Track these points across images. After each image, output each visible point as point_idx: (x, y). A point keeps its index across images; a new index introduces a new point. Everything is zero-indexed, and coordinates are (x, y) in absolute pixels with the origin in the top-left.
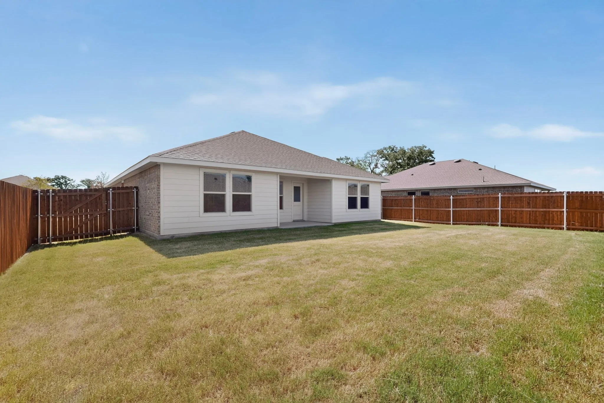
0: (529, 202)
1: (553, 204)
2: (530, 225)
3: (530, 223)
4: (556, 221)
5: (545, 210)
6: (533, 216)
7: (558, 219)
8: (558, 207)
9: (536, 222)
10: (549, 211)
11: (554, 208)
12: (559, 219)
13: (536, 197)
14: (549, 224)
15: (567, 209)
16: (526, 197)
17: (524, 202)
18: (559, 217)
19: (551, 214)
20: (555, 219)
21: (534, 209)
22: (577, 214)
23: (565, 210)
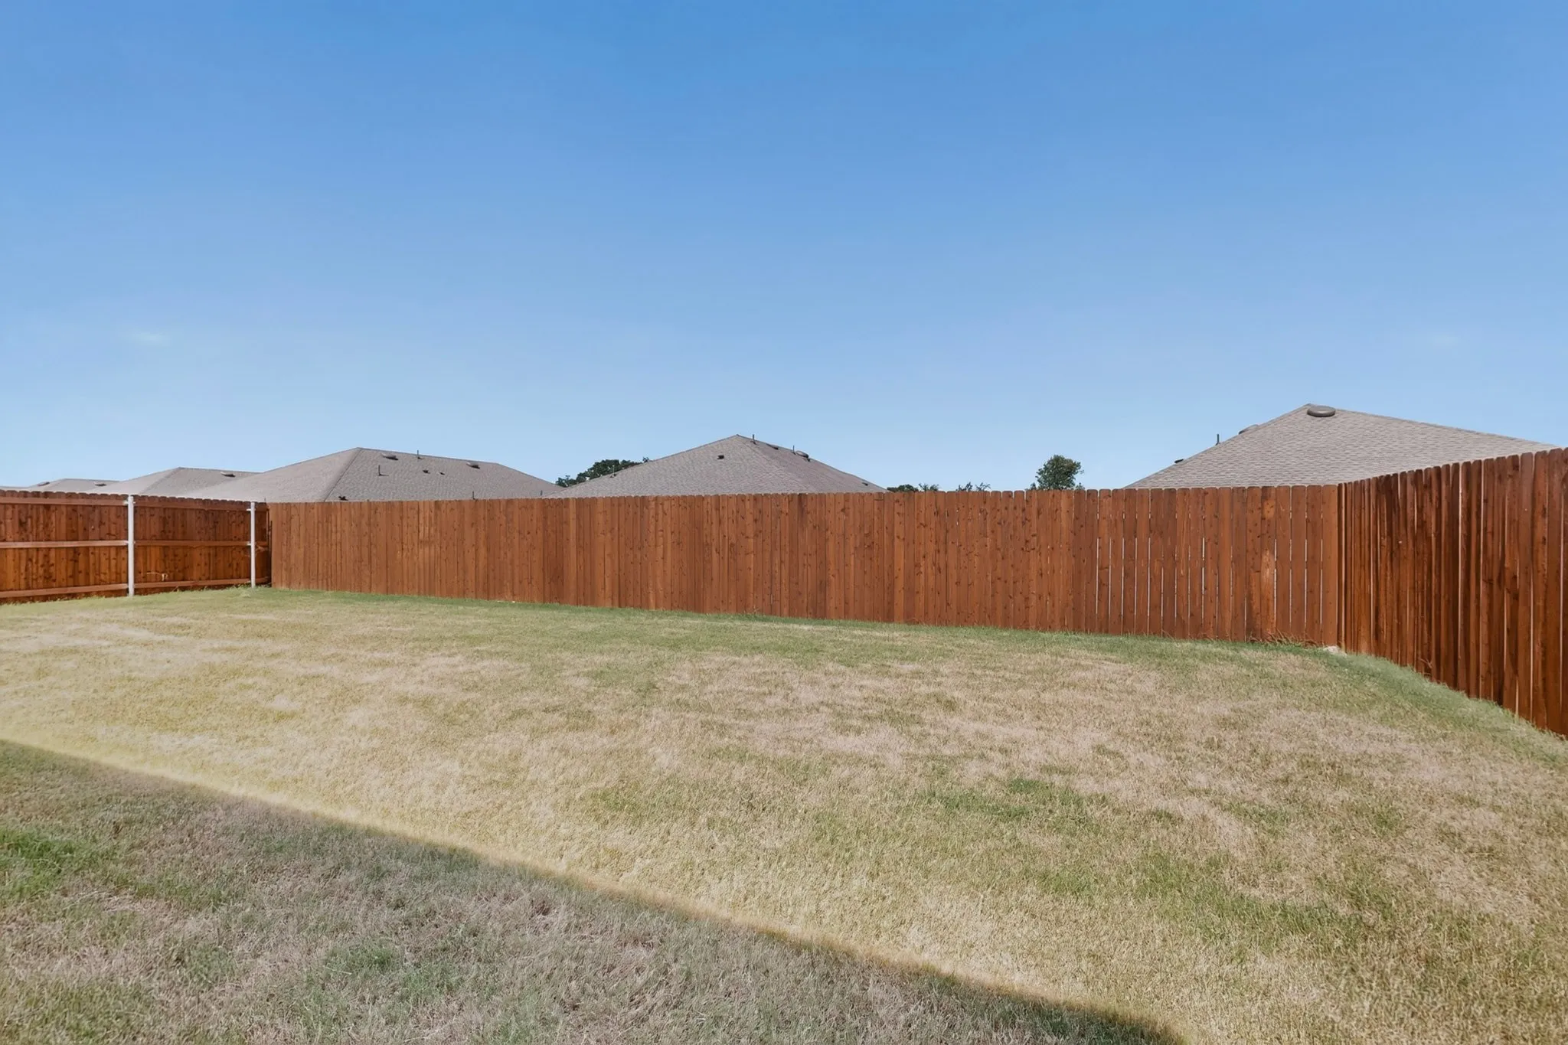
0: (26, 523)
1: (97, 529)
2: (29, 593)
3: (28, 588)
4: (105, 574)
5: (74, 544)
6: (40, 563)
7: (109, 568)
8: (110, 536)
9: (49, 579)
10: (87, 548)
11: (101, 539)
12: (113, 570)
13: (47, 507)
14: (88, 585)
15: (135, 538)
16: (13, 505)
17: (9, 521)
18: (113, 562)
19: (91, 556)
20: (104, 569)
21: (43, 545)
22: (155, 553)
23: (130, 542)
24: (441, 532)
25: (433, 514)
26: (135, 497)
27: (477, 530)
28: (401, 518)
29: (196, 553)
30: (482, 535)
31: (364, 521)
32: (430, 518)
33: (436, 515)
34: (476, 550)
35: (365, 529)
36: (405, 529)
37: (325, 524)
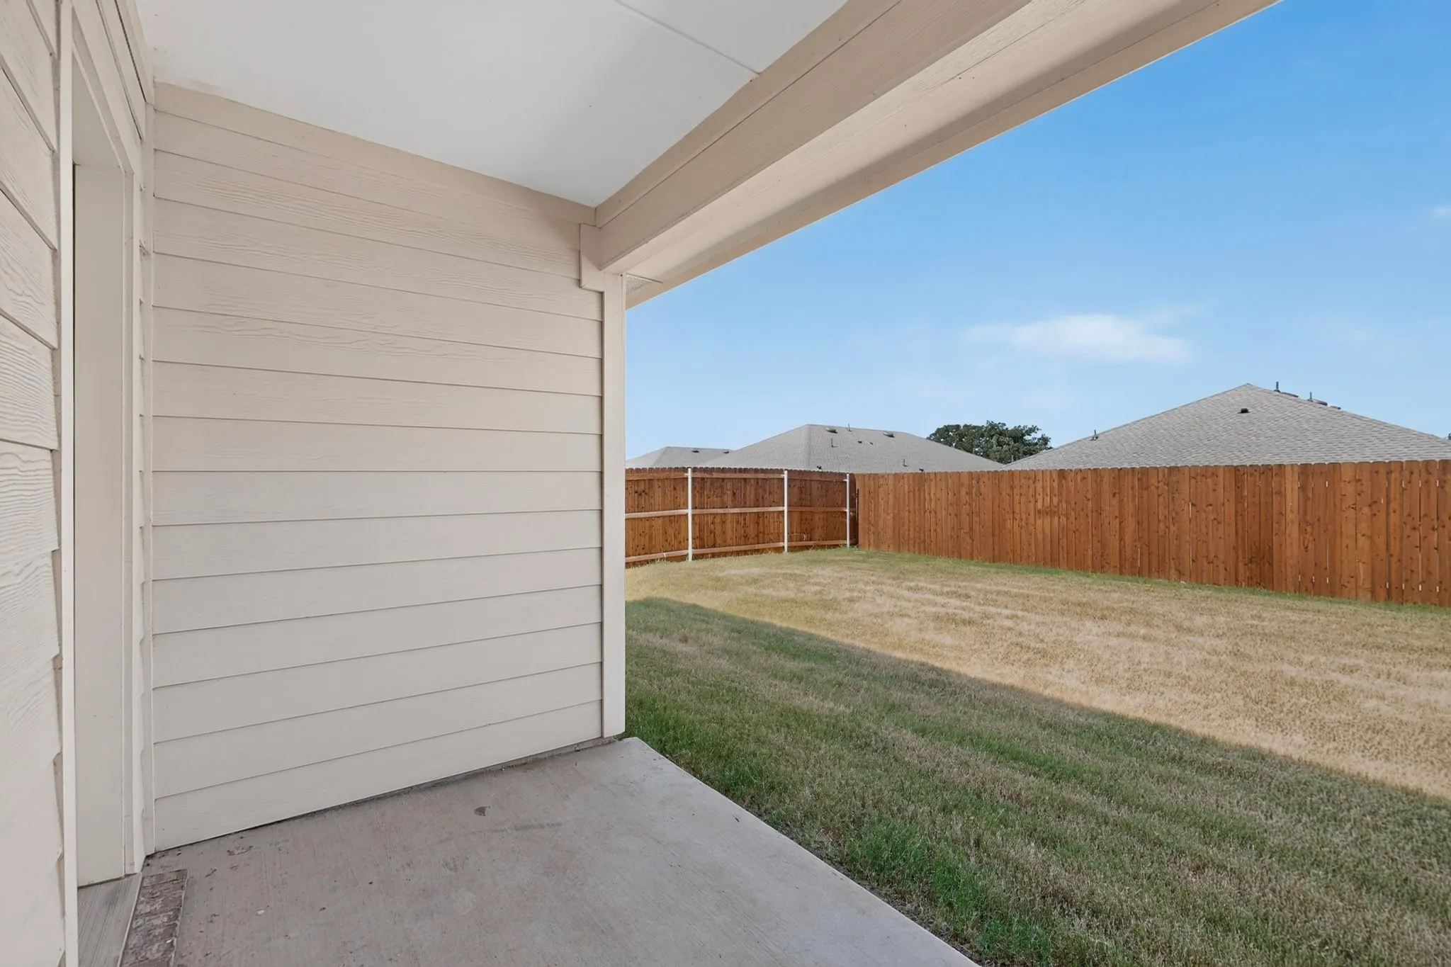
1: (768, 498)
8: (774, 503)
13: (745, 480)
15: (788, 505)
16: (730, 480)
24: (1068, 503)
25: (1055, 484)
26: (789, 471)
27: (1121, 501)
28: (1012, 488)
29: (817, 516)
30: (1130, 507)
31: (963, 492)
32: (1052, 488)
33: (1060, 486)
34: (1120, 523)
35: (965, 498)
36: (1017, 498)
37: (917, 493)
